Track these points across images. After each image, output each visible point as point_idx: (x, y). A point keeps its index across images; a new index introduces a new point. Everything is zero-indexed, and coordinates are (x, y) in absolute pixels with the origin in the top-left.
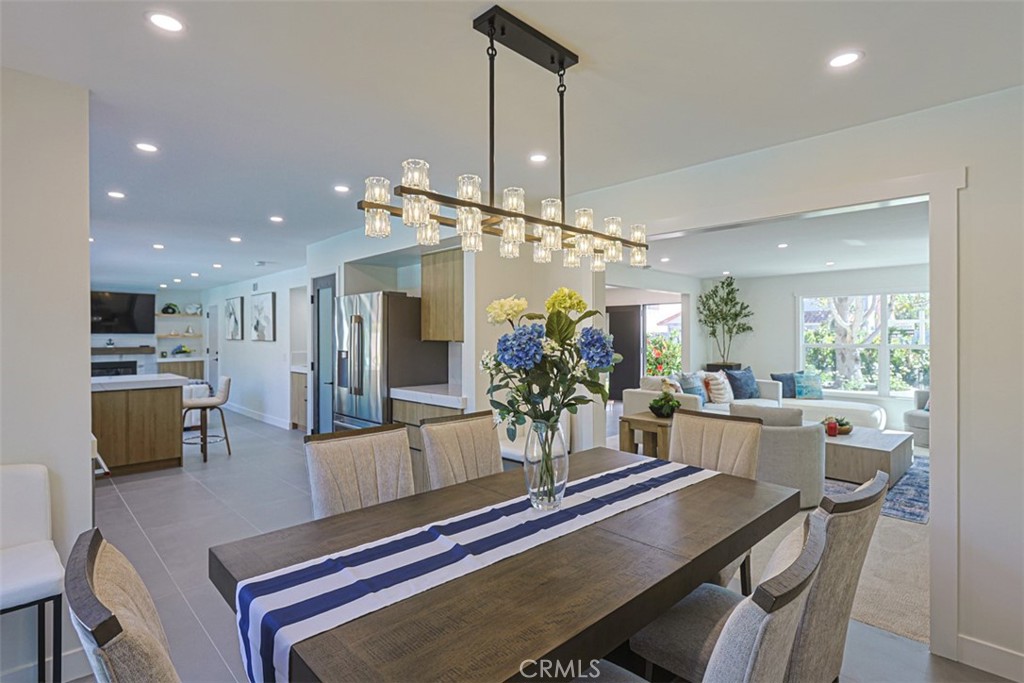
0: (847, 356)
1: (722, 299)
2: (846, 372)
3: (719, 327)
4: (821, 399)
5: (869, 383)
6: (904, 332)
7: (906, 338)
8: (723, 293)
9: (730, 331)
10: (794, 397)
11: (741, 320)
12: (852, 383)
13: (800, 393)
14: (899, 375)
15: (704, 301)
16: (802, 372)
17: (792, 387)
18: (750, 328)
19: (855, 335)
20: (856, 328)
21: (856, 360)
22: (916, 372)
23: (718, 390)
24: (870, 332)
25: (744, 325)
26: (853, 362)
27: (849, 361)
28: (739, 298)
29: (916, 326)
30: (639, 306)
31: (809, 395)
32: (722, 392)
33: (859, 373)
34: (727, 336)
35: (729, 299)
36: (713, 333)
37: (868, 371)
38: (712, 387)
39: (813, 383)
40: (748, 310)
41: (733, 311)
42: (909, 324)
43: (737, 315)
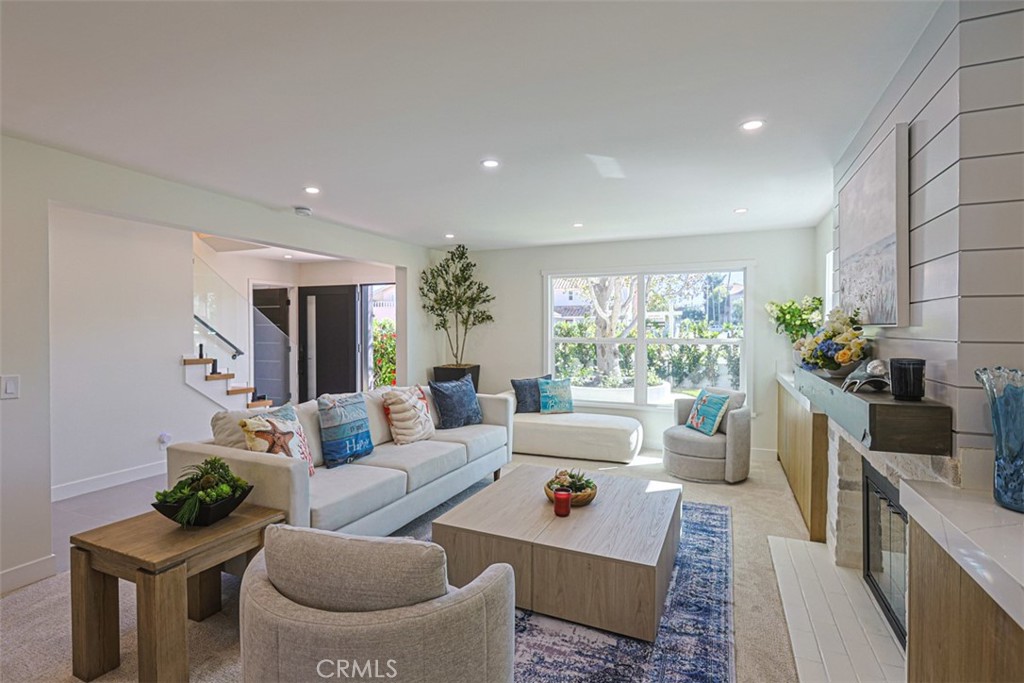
0: (606, 349)
1: (455, 277)
2: (606, 368)
3: (450, 315)
4: (570, 412)
5: (626, 378)
6: (656, 325)
7: (658, 330)
8: (455, 268)
9: (465, 322)
10: (537, 411)
11: (479, 307)
12: (611, 379)
13: (545, 407)
14: (653, 368)
15: (429, 280)
16: (549, 377)
17: (536, 398)
18: (489, 318)
19: (614, 328)
20: (616, 321)
21: (615, 354)
22: (666, 363)
23: (403, 420)
24: (628, 324)
25: (483, 313)
26: (612, 356)
27: (609, 355)
28: (477, 276)
29: (667, 317)
30: (355, 286)
31: (556, 409)
32: (409, 423)
33: (618, 368)
34: (461, 328)
35: (463, 278)
36: (443, 324)
37: (625, 365)
38: (394, 416)
39: (561, 390)
40: (488, 292)
41: (469, 294)
42: (659, 316)
43: (473, 301)
